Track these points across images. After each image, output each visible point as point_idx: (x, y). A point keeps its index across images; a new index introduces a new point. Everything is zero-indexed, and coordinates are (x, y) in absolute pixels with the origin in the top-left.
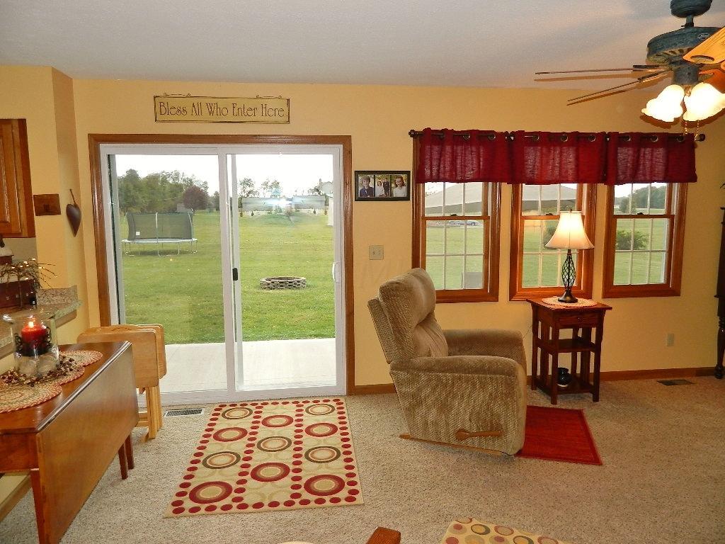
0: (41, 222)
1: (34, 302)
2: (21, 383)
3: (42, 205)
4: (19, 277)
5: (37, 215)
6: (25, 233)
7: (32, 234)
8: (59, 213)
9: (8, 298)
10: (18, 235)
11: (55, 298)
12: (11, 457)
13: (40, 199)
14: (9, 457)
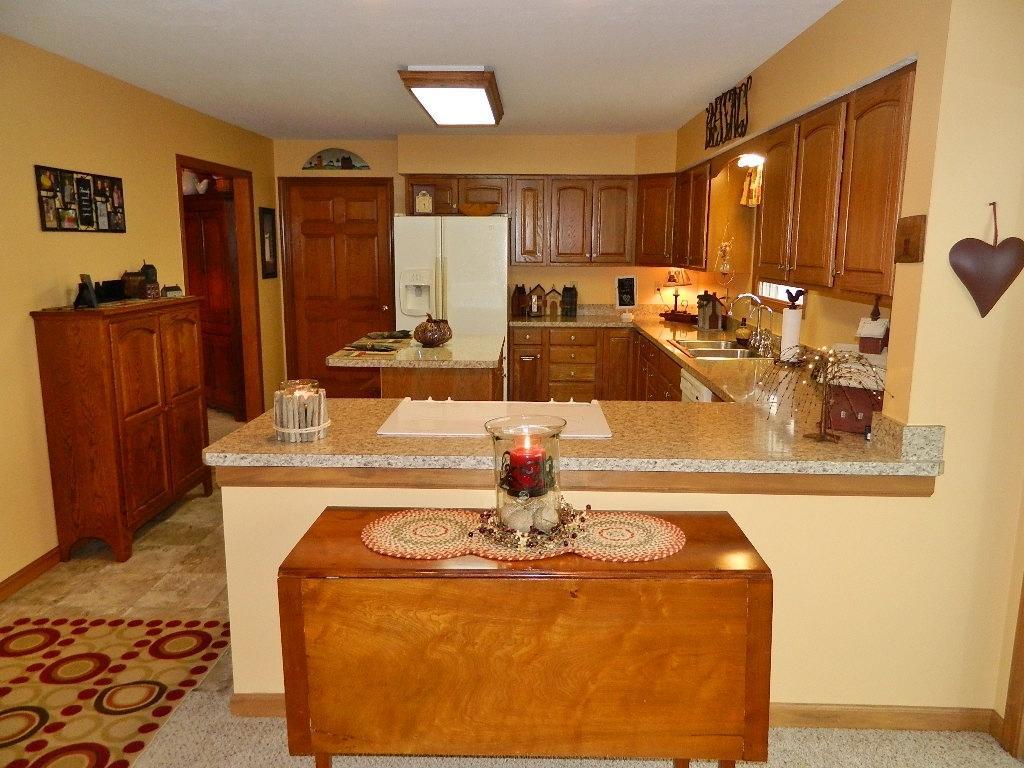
1: (869, 436)
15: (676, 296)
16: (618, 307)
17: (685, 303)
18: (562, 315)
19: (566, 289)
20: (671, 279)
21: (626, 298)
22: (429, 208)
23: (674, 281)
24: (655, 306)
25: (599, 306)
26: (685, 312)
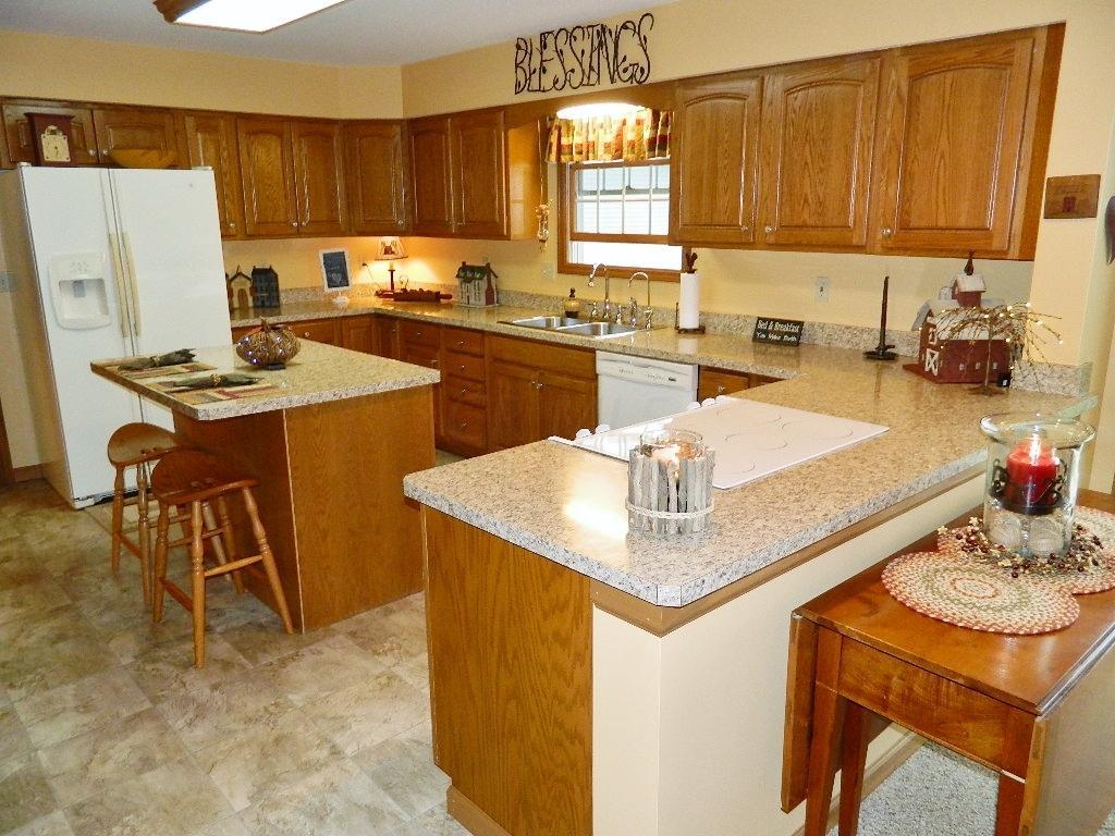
0: (1051, 232)
1: (1005, 383)
2: (994, 561)
3: (1061, 198)
4: (992, 333)
5: (1045, 218)
6: (1015, 251)
7: (1028, 254)
8: (1094, 215)
9: (961, 367)
10: (1000, 255)
11: (1046, 382)
12: (970, 726)
13: (1059, 184)
14: (964, 725)
15: (392, 272)
16: (327, 290)
17: (404, 279)
18: (255, 307)
19: (256, 272)
20: (388, 251)
21: (337, 277)
22: (65, 157)
23: (393, 253)
24: (363, 286)
25: (299, 290)
26: (405, 290)
